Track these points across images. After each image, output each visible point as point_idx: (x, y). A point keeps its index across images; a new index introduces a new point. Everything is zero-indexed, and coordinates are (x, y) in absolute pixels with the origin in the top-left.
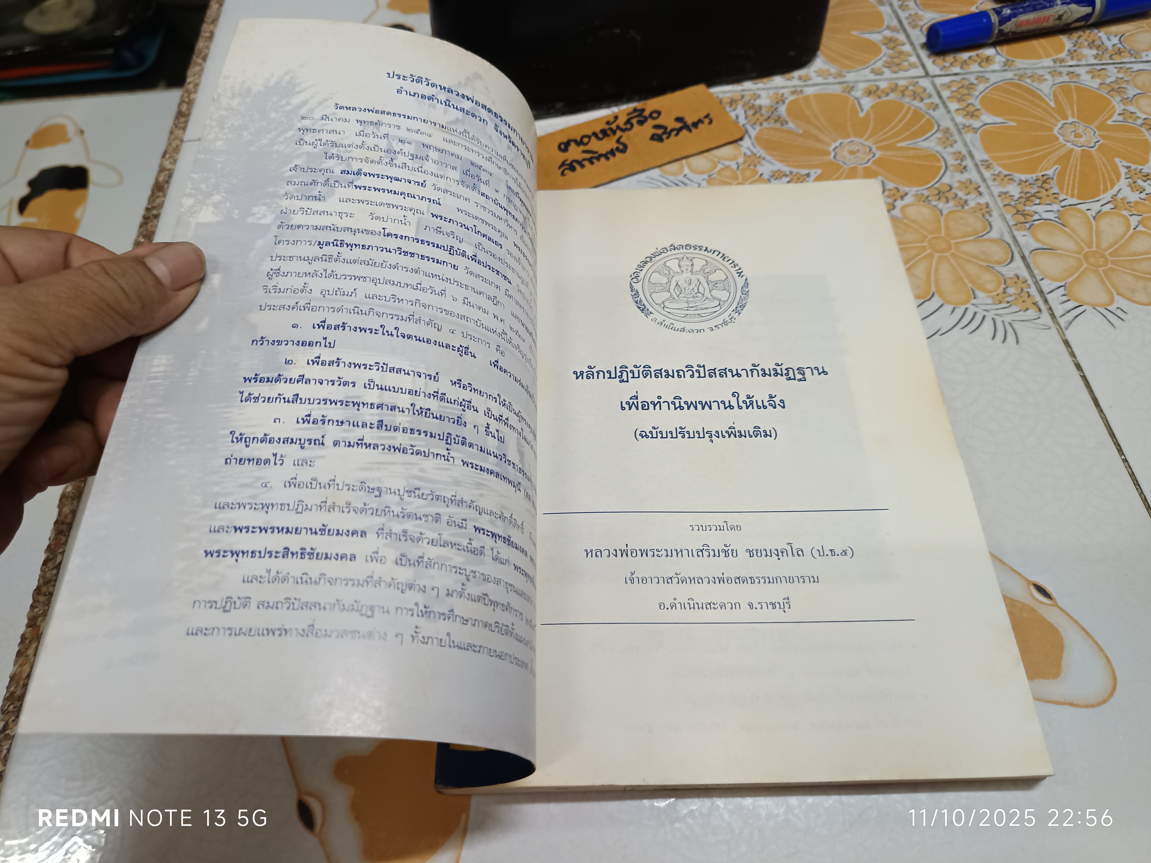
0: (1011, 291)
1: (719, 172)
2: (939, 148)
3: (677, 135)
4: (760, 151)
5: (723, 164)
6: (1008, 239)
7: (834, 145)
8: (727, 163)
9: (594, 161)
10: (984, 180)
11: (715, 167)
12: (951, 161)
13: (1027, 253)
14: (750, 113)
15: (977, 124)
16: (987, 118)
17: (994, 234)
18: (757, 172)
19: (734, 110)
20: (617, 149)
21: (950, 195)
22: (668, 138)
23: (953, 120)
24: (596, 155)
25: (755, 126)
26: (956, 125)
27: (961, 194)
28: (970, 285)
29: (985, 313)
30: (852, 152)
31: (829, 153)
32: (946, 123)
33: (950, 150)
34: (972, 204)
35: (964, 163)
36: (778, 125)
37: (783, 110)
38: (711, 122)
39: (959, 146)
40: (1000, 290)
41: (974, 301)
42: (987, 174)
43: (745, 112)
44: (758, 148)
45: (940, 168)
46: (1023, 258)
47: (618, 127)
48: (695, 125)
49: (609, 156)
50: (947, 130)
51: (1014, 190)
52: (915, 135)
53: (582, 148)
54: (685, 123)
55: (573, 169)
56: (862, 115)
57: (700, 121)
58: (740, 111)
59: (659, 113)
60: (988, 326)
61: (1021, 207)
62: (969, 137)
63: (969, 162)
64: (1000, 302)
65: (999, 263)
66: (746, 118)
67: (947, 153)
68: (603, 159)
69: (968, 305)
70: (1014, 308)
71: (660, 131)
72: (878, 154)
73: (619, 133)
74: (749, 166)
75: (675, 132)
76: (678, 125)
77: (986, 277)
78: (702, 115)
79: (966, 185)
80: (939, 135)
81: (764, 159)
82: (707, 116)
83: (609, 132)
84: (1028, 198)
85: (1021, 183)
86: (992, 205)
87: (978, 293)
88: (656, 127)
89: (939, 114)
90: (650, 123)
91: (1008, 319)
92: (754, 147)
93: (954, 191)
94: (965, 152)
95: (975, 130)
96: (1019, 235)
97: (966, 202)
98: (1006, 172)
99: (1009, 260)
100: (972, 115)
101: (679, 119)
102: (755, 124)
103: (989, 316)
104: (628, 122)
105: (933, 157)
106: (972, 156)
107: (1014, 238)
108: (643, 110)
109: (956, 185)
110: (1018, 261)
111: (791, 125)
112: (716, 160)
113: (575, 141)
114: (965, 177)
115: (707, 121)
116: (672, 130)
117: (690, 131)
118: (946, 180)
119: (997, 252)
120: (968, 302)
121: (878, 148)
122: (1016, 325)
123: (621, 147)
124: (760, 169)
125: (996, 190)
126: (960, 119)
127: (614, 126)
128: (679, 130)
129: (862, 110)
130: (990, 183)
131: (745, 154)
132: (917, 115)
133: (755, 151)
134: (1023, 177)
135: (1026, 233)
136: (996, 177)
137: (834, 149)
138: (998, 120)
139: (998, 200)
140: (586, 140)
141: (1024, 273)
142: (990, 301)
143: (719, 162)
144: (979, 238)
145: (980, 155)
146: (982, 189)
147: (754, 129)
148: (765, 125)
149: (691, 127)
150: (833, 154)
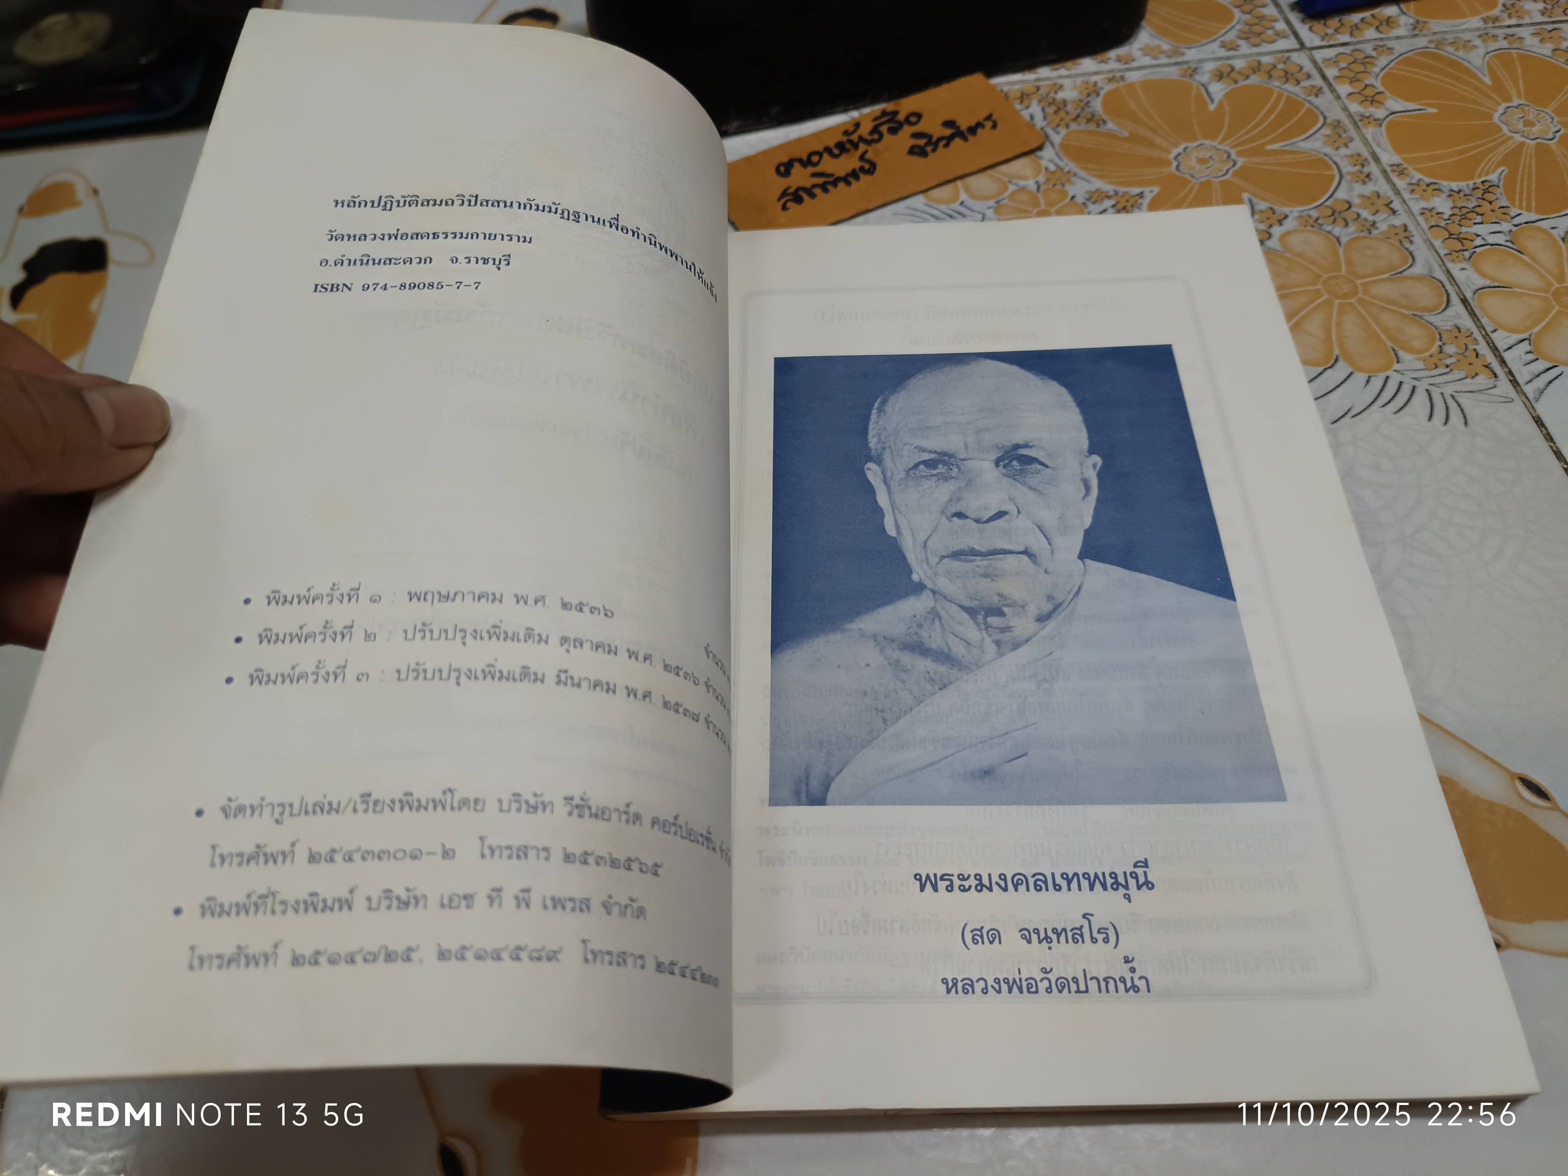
0: (1450, 349)
1: (1011, 197)
2: (1328, 150)
3: (947, 145)
4: (1069, 165)
5: (1016, 184)
6: (1440, 275)
7: (1175, 152)
8: (1022, 183)
9: (829, 187)
10: (1397, 192)
11: (1005, 189)
12: (1347, 168)
13: (1469, 295)
14: (1051, 110)
15: (1380, 113)
16: (1394, 104)
17: (1418, 269)
18: (1066, 194)
19: (1027, 107)
20: (862, 169)
21: (1350, 215)
22: (934, 150)
23: (1345, 109)
24: (831, 179)
25: (1059, 129)
26: (1350, 115)
27: (1365, 214)
28: (1389, 344)
29: (1415, 383)
30: (1201, 161)
31: (1168, 163)
32: (1335, 113)
33: (1344, 151)
34: (1383, 227)
35: (1366, 170)
36: (1092, 126)
37: (1097, 105)
38: (995, 126)
39: (1357, 146)
40: (1435, 349)
41: (1397, 366)
42: (1400, 183)
43: (1043, 110)
44: (1066, 160)
45: (1332, 178)
46: (1465, 301)
47: (861, 138)
48: (973, 130)
49: (850, 179)
50: (1337, 124)
51: (1443, 205)
52: (1290, 133)
53: (810, 170)
54: (958, 128)
55: (798, 200)
56: (1212, 107)
57: (979, 125)
58: (1035, 109)
59: (919, 116)
60: (1420, 401)
61: (1454, 229)
62: (1369, 132)
63: (1373, 168)
64: (1436, 367)
65: (1429, 310)
66: (1045, 118)
67: (1341, 156)
68: (841, 185)
69: (1390, 373)
70: (1457, 374)
71: (922, 142)
72: (1240, 161)
73: (862, 147)
74: (1054, 185)
75: (944, 142)
76: (948, 132)
77: (1412, 331)
78: (981, 117)
79: (1374, 200)
80: (1326, 131)
81: (1075, 175)
82: (989, 117)
83: (848, 146)
84: (1463, 215)
85: (1451, 194)
86: (1411, 227)
87: (1401, 354)
88: (916, 135)
89: (1325, 101)
90: (907, 130)
91: (1449, 390)
92: (1060, 159)
93: (1354, 209)
94: (1366, 154)
95: (1379, 122)
96: (1454, 268)
97: (1374, 224)
98: (1428, 180)
99: (1444, 305)
100: (1374, 100)
101: (948, 124)
102: (1058, 125)
103: (1422, 387)
104: (875, 130)
105: (1320, 162)
106: (1377, 160)
107: (1448, 272)
108: (896, 113)
109: (1356, 201)
110: (1457, 306)
111: (1111, 126)
112: (1006, 179)
113: (800, 161)
114: (1369, 189)
115: (989, 124)
116: (940, 139)
117: (965, 139)
118: (1341, 194)
119: (1425, 295)
120: (1388, 367)
121: (1239, 154)
122: (1462, 399)
123: (867, 166)
124: (1071, 190)
125: (1416, 207)
126: (1354, 107)
127: (855, 137)
128: (949, 139)
129: (1212, 101)
130: (1407, 196)
131: (1047, 169)
132: (1293, 104)
133: (1061, 164)
134: (1455, 186)
135: (1465, 265)
136: (1414, 187)
137: (1176, 158)
138: (1411, 106)
139: (1421, 219)
140: (815, 159)
141: (1467, 322)
142: (1420, 365)
143: (1010, 182)
144: (1397, 275)
145: (1388, 157)
146: (1396, 205)
147: (1058, 133)
148: (1074, 126)
149: (966, 134)
150: (1175, 164)
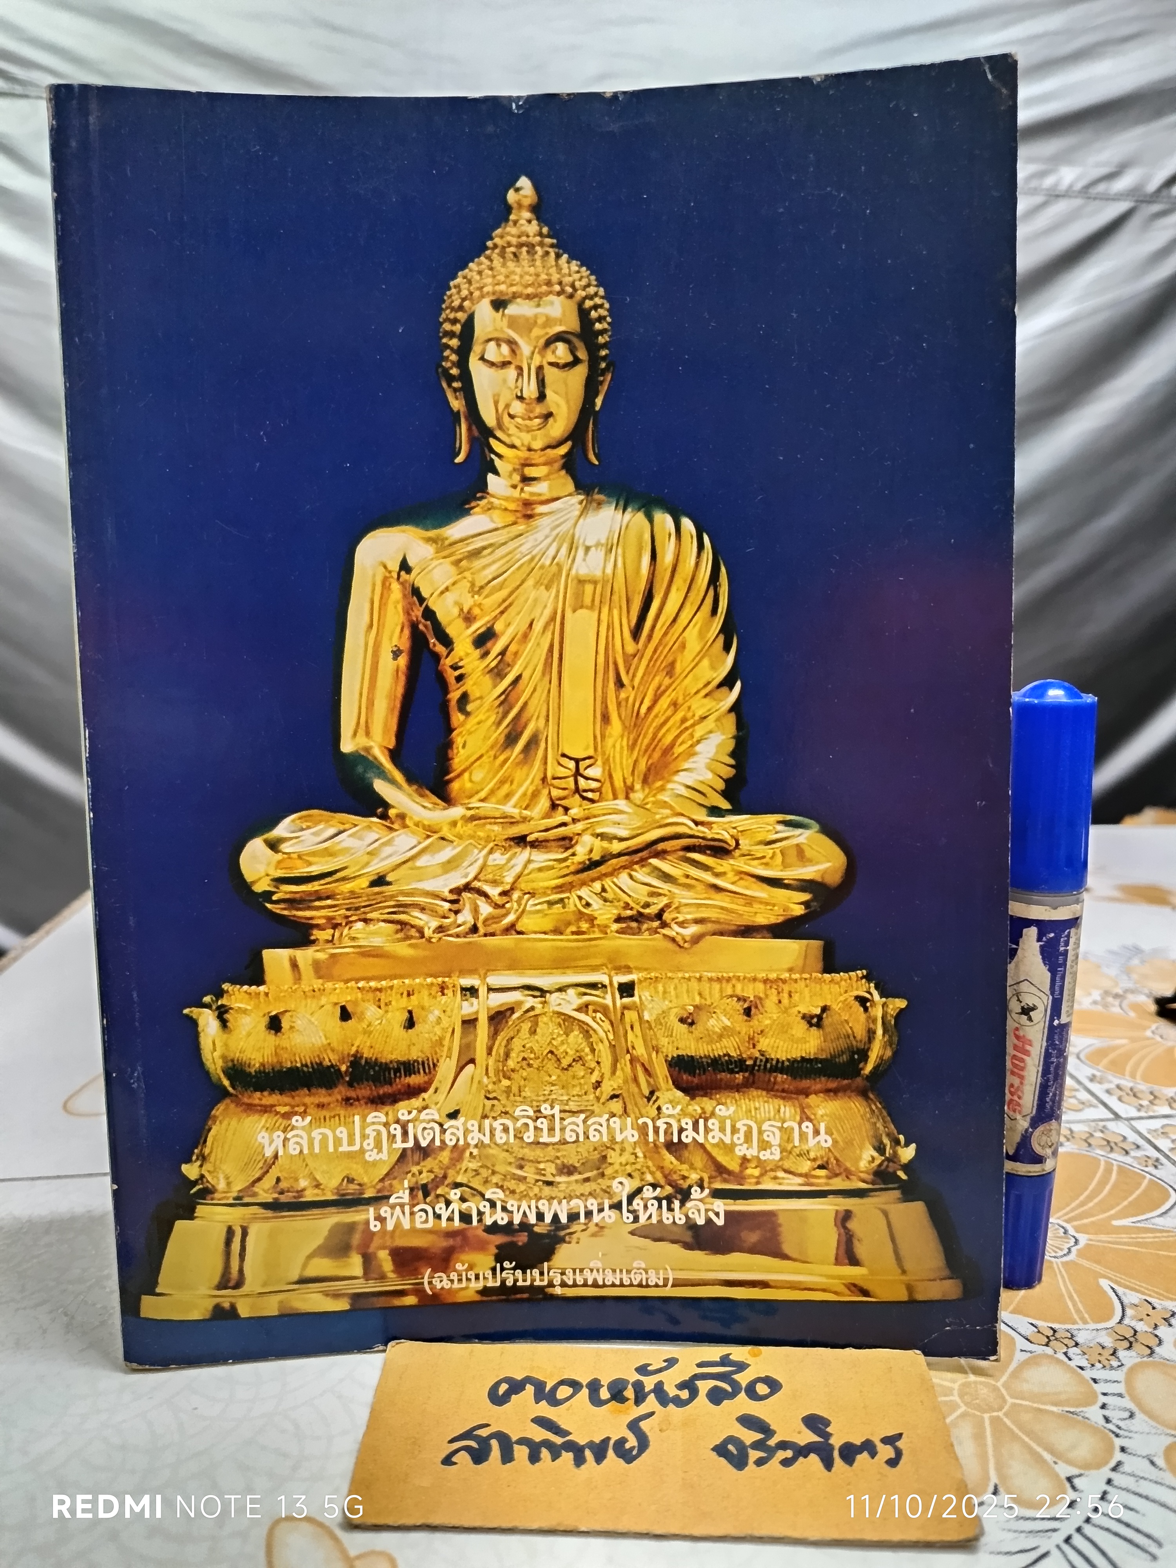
3: (786, 1463)
9: (545, 1453)
20: (621, 1443)
22: (760, 1462)
24: (558, 1440)
38: (893, 1463)
47: (659, 1390)
48: (849, 1453)
49: (588, 1454)
53: (544, 1409)
54: (827, 1436)
55: (479, 1456)
57: (868, 1447)
68: (567, 1457)
73: (649, 1404)
75: (789, 1454)
76: (807, 1437)
82: (889, 1441)
83: (629, 1393)
88: (748, 1421)
90: (742, 1404)
101: (814, 1423)
104: (689, 1385)
108: (741, 1367)
113: (539, 1386)
115: (886, 1452)
116: (783, 1445)
117: (828, 1464)
123: (632, 1442)
127: (649, 1383)
128: (803, 1451)
140: (564, 1392)
149: (836, 1454)
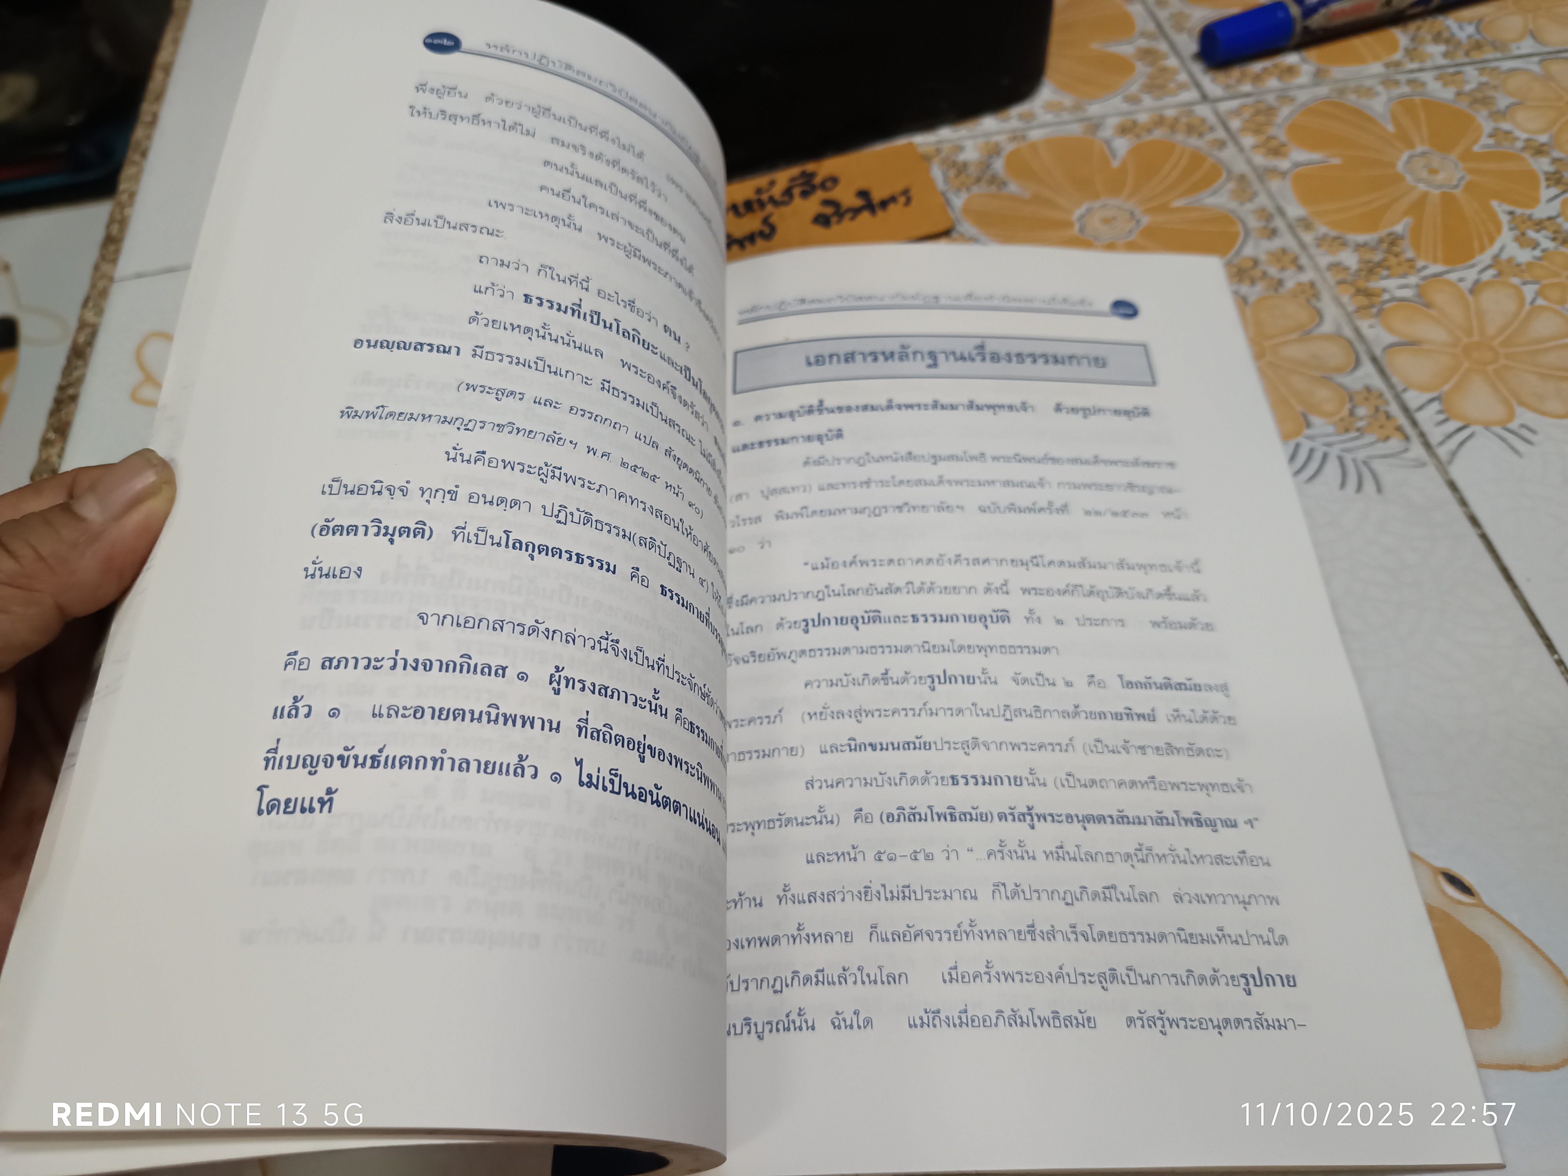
0: (1362, 411)
2: (1233, 205)
3: (854, 216)
4: (973, 230)
6: (1348, 332)
7: (1078, 213)
10: (1303, 246)
12: (1254, 223)
13: (1378, 352)
14: (952, 173)
15: (1284, 164)
16: (1299, 155)
17: (1327, 327)
20: (761, 232)
21: (1257, 273)
22: (839, 221)
23: (1249, 162)
25: (959, 193)
26: (1255, 169)
27: (1273, 271)
28: (1299, 408)
29: (1326, 449)
30: (1107, 221)
31: (1073, 224)
32: (1240, 166)
33: (1249, 206)
34: (1290, 284)
35: (1272, 225)
36: (993, 189)
37: (998, 166)
39: (1262, 200)
40: (1345, 412)
41: (1308, 432)
42: (1308, 238)
43: (945, 173)
44: (967, 225)
45: (1236, 235)
46: (1374, 360)
47: (771, 200)
48: (884, 204)
50: (1242, 178)
51: (1350, 259)
52: (1196, 188)
54: (871, 200)
56: (1115, 164)
57: (893, 199)
59: (834, 181)
60: (1332, 469)
61: (1362, 284)
62: (1275, 184)
63: (1278, 223)
64: (1347, 430)
65: (1339, 370)
66: (946, 181)
67: (1247, 211)
69: (1300, 439)
70: (1369, 438)
71: (829, 210)
72: (1146, 220)
73: (769, 208)
75: (852, 213)
76: (859, 202)
77: (1323, 394)
78: (898, 190)
79: (1281, 256)
80: (1231, 185)
81: (980, 239)
84: (1371, 269)
85: (1359, 247)
86: (1320, 285)
87: (1313, 419)
88: (826, 203)
89: (1229, 154)
90: (819, 195)
91: (1362, 455)
92: (961, 224)
93: (1262, 267)
94: (1271, 208)
95: (1283, 174)
96: (1364, 325)
97: (1280, 283)
98: (1334, 233)
99: (1353, 365)
100: (1277, 151)
101: (862, 194)
102: (959, 189)
103: (1334, 452)
104: (787, 192)
105: (1225, 218)
106: (1281, 212)
107: (1357, 331)
109: (1263, 257)
110: (1368, 367)
111: (1013, 187)
114: (1276, 244)
115: (902, 199)
116: (848, 210)
117: (875, 211)
118: (1249, 251)
119: (1334, 354)
120: (1298, 433)
121: (1147, 211)
122: (1377, 465)
123: (767, 230)
125: (1324, 260)
126: (1259, 159)
127: (765, 197)
128: (858, 211)
129: (1115, 158)
130: (1314, 250)
132: (1197, 159)
133: (962, 230)
134: (1361, 238)
135: (1373, 321)
136: (1321, 241)
137: (1082, 217)
138: (1315, 156)
139: (1328, 275)
141: (1377, 382)
142: (1331, 429)
144: (1306, 334)
145: (1295, 210)
146: (1304, 260)
147: (963, 197)
148: (975, 190)
149: (877, 206)
150: (1077, 227)
